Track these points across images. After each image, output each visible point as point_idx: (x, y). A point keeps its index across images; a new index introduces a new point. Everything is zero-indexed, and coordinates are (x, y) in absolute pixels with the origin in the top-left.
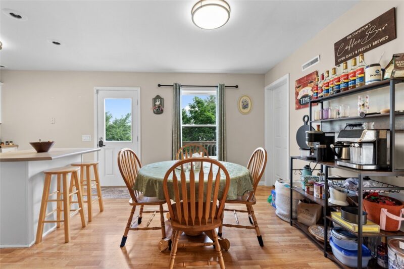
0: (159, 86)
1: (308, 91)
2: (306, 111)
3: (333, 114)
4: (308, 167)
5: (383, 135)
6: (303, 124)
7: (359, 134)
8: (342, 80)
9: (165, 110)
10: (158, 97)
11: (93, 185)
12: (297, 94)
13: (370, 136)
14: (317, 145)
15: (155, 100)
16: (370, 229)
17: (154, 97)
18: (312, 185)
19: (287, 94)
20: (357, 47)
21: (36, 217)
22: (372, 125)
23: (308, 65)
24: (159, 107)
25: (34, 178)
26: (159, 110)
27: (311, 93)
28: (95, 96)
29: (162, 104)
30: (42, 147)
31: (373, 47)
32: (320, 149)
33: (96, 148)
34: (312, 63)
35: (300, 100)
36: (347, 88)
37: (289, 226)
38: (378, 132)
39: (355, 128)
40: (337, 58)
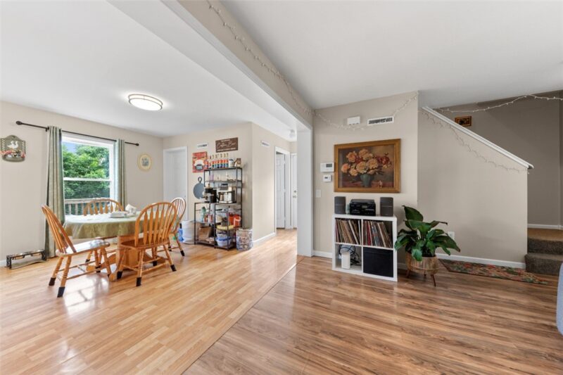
0: (19, 123)
1: (201, 162)
2: (201, 174)
3: (215, 179)
4: (204, 208)
5: (235, 189)
6: (198, 182)
7: (227, 188)
8: (220, 163)
9: (28, 157)
10: (13, 137)
12: (194, 162)
13: (230, 189)
14: (209, 195)
16: (231, 227)
18: (207, 217)
19: (186, 162)
20: (225, 147)
22: (231, 185)
23: (201, 146)
27: (203, 164)
29: (22, 148)
31: (231, 150)
32: (211, 197)
34: (204, 146)
35: (196, 167)
36: (221, 167)
37: (194, 245)
38: (233, 188)
39: (225, 185)
40: (217, 149)
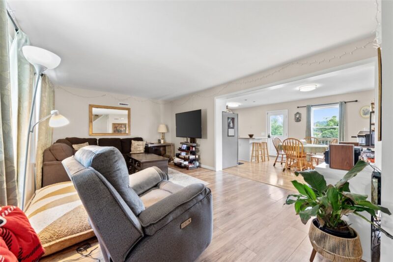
0: (298, 107)
9: (302, 119)
10: (298, 113)
11: (266, 155)
15: (296, 115)
17: (296, 113)
21: (251, 155)
24: (298, 118)
25: (251, 144)
26: (298, 120)
28: (267, 116)
29: (300, 117)
30: (251, 136)
33: (267, 137)
